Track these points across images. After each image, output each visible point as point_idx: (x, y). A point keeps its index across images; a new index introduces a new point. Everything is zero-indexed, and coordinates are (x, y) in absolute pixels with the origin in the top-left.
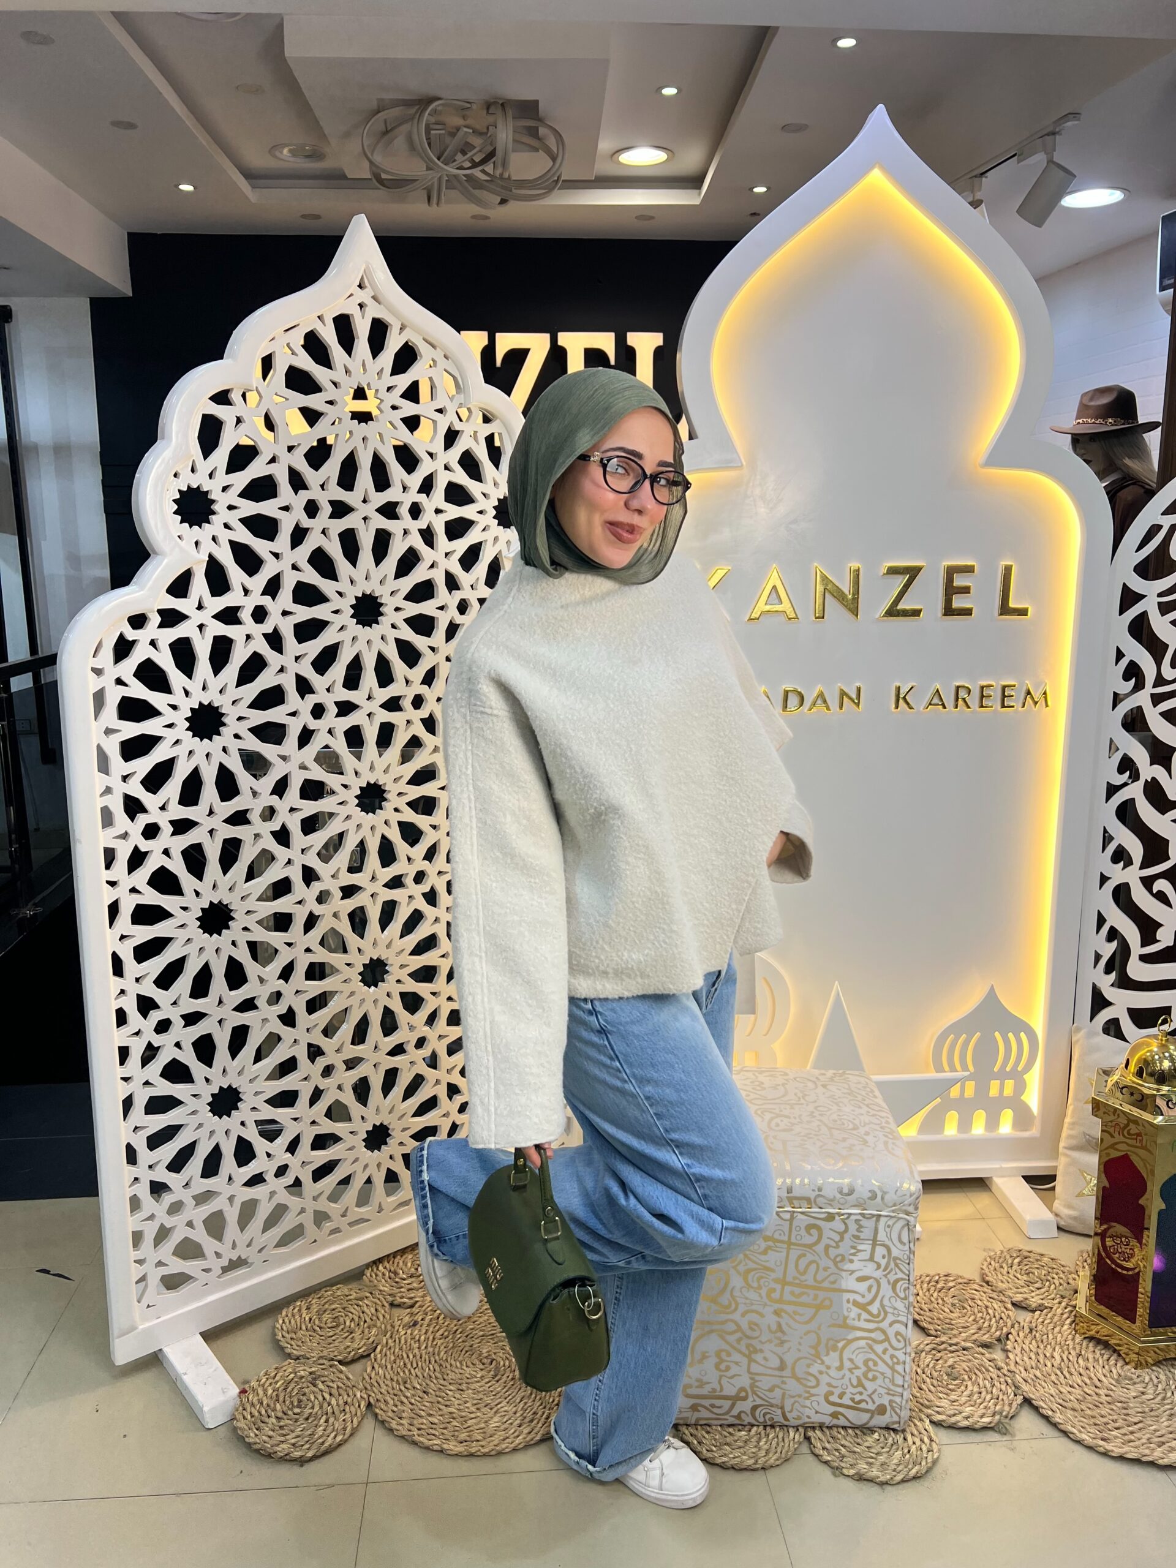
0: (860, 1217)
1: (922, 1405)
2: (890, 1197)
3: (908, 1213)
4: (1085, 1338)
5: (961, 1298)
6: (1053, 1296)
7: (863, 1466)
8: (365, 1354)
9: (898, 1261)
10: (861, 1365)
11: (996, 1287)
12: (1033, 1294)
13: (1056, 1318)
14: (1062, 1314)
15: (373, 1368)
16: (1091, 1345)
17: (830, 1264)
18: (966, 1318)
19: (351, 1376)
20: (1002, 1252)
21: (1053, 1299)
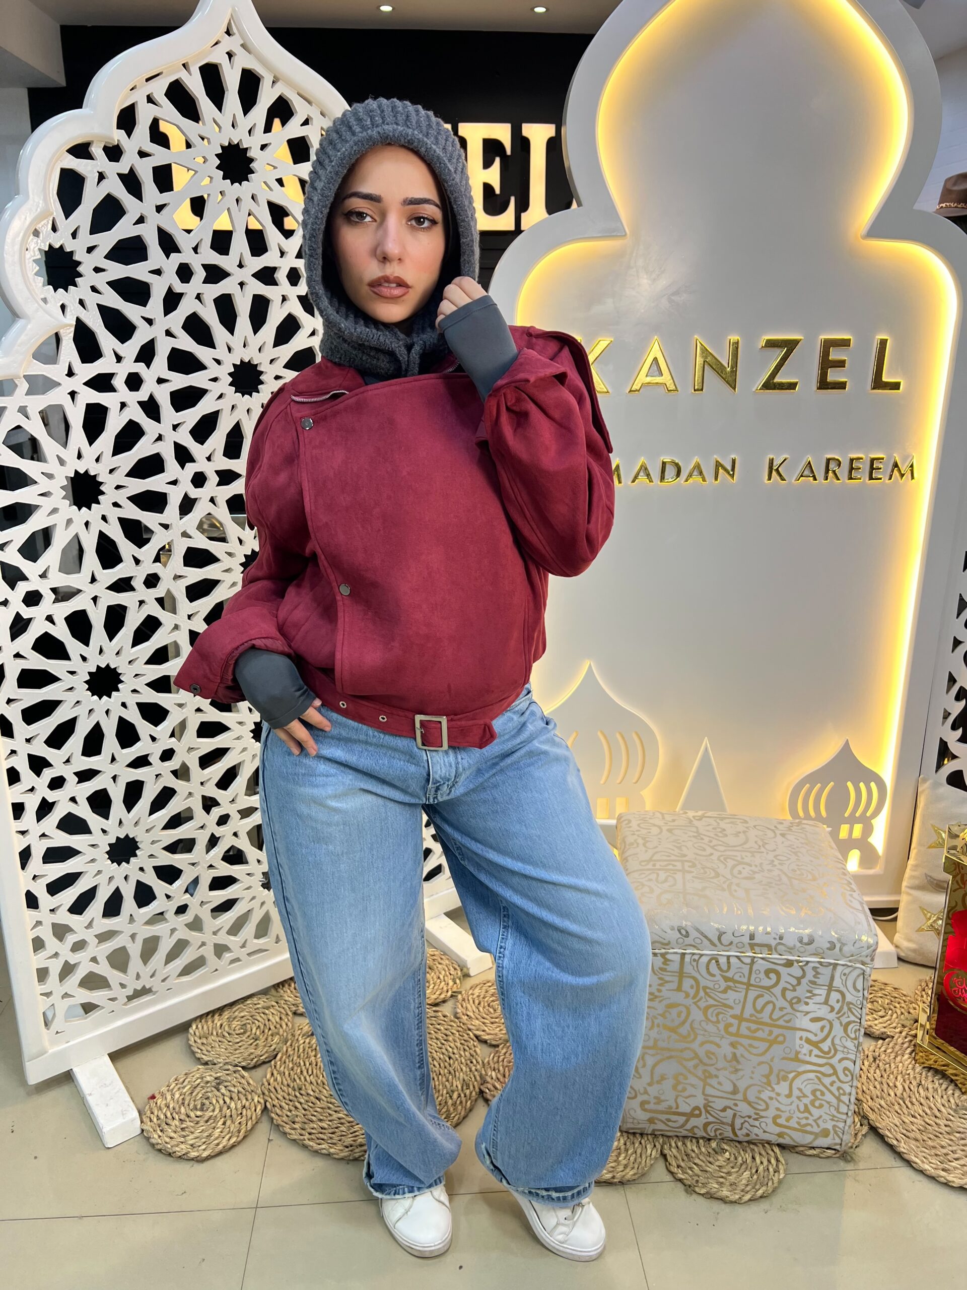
0: (817, 965)
4: (924, 1067)
8: (267, 1060)
9: (851, 1006)
12: (876, 1022)
13: (898, 1047)
14: (903, 1043)
15: (272, 1074)
17: (787, 1005)
19: (251, 1082)
21: (895, 1028)
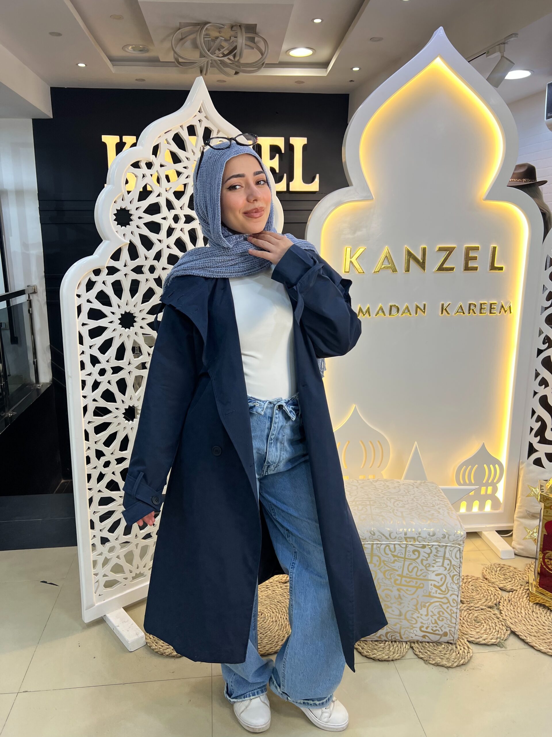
0: (438, 547)
1: (463, 633)
2: (452, 538)
3: (459, 545)
4: (534, 604)
5: (476, 586)
6: (517, 585)
7: (438, 660)
9: (455, 567)
10: (436, 614)
11: (491, 581)
12: (508, 584)
13: (520, 595)
14: (522, 593)
16: (537, 607)
17: (424, 568)
18: (479, 595)
20: (491, 565)
21: (517, 586)
